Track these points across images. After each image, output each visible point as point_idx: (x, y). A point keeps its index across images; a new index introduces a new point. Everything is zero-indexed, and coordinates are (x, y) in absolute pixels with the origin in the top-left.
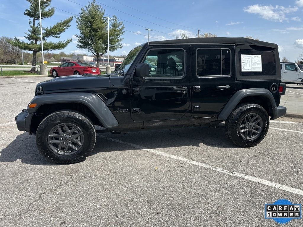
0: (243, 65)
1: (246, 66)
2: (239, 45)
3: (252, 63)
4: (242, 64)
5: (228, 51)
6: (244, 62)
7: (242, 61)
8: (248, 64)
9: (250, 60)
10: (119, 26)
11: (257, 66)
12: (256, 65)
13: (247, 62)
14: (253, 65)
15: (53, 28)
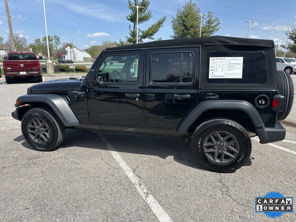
0: (212, 70)
1: (217, 71)
2: (207, 46)
3: (227, 68)
4: (210, 69)
5: (191, 54)
6: (213, 67)
7: (211, 65)
8: (220, 69)
9: (224, 63)
10: (213, 22)
11: (235, 71)
12: (233, 70)
13: (218, 66)
14: (228, 70)
15: (148, 30)
